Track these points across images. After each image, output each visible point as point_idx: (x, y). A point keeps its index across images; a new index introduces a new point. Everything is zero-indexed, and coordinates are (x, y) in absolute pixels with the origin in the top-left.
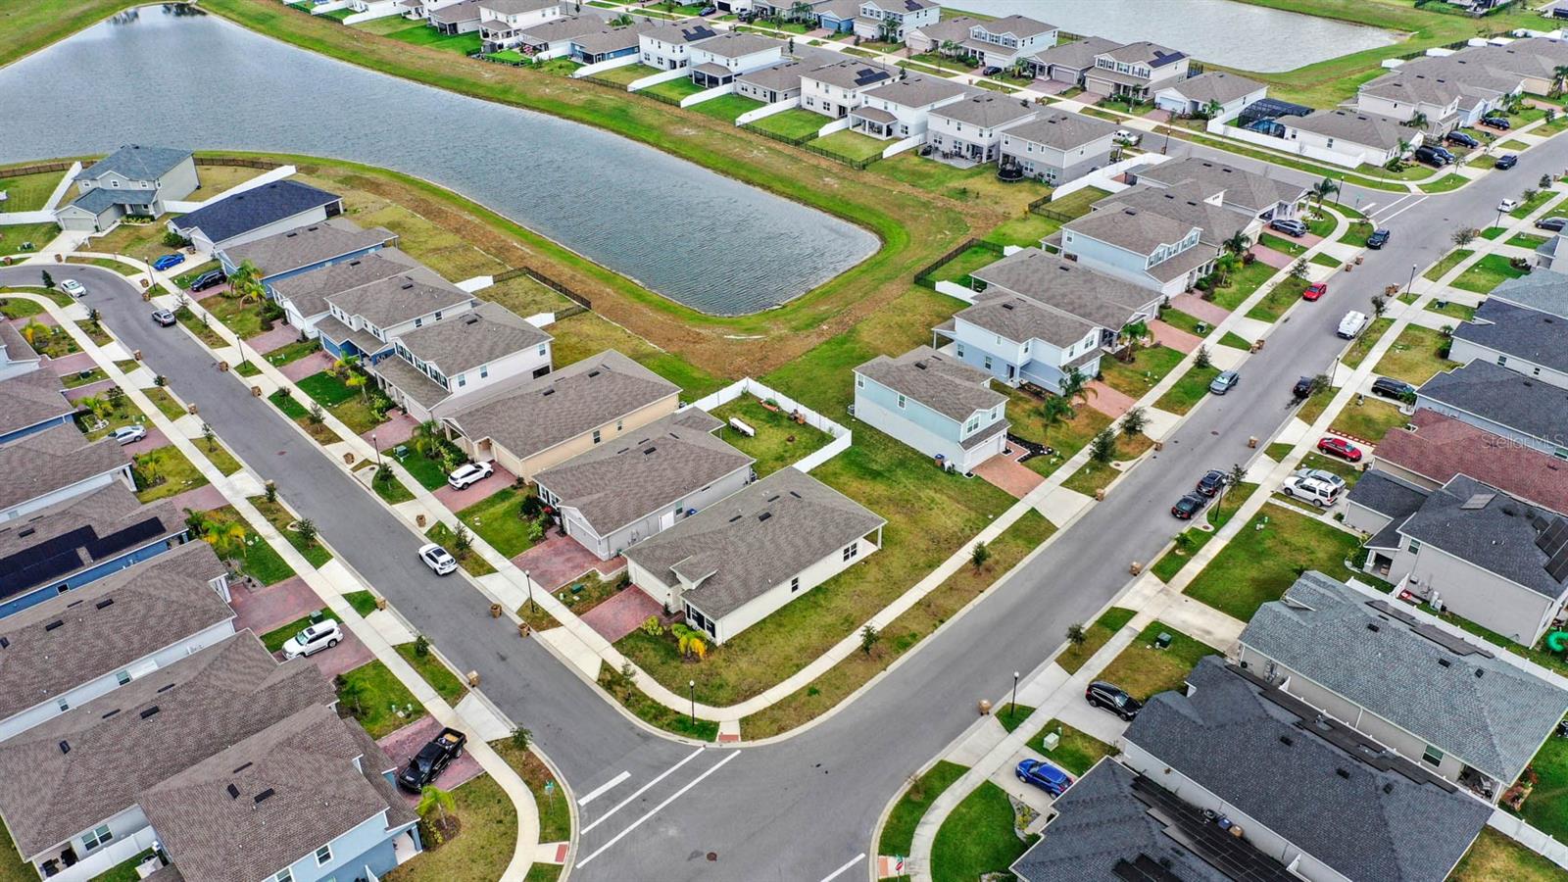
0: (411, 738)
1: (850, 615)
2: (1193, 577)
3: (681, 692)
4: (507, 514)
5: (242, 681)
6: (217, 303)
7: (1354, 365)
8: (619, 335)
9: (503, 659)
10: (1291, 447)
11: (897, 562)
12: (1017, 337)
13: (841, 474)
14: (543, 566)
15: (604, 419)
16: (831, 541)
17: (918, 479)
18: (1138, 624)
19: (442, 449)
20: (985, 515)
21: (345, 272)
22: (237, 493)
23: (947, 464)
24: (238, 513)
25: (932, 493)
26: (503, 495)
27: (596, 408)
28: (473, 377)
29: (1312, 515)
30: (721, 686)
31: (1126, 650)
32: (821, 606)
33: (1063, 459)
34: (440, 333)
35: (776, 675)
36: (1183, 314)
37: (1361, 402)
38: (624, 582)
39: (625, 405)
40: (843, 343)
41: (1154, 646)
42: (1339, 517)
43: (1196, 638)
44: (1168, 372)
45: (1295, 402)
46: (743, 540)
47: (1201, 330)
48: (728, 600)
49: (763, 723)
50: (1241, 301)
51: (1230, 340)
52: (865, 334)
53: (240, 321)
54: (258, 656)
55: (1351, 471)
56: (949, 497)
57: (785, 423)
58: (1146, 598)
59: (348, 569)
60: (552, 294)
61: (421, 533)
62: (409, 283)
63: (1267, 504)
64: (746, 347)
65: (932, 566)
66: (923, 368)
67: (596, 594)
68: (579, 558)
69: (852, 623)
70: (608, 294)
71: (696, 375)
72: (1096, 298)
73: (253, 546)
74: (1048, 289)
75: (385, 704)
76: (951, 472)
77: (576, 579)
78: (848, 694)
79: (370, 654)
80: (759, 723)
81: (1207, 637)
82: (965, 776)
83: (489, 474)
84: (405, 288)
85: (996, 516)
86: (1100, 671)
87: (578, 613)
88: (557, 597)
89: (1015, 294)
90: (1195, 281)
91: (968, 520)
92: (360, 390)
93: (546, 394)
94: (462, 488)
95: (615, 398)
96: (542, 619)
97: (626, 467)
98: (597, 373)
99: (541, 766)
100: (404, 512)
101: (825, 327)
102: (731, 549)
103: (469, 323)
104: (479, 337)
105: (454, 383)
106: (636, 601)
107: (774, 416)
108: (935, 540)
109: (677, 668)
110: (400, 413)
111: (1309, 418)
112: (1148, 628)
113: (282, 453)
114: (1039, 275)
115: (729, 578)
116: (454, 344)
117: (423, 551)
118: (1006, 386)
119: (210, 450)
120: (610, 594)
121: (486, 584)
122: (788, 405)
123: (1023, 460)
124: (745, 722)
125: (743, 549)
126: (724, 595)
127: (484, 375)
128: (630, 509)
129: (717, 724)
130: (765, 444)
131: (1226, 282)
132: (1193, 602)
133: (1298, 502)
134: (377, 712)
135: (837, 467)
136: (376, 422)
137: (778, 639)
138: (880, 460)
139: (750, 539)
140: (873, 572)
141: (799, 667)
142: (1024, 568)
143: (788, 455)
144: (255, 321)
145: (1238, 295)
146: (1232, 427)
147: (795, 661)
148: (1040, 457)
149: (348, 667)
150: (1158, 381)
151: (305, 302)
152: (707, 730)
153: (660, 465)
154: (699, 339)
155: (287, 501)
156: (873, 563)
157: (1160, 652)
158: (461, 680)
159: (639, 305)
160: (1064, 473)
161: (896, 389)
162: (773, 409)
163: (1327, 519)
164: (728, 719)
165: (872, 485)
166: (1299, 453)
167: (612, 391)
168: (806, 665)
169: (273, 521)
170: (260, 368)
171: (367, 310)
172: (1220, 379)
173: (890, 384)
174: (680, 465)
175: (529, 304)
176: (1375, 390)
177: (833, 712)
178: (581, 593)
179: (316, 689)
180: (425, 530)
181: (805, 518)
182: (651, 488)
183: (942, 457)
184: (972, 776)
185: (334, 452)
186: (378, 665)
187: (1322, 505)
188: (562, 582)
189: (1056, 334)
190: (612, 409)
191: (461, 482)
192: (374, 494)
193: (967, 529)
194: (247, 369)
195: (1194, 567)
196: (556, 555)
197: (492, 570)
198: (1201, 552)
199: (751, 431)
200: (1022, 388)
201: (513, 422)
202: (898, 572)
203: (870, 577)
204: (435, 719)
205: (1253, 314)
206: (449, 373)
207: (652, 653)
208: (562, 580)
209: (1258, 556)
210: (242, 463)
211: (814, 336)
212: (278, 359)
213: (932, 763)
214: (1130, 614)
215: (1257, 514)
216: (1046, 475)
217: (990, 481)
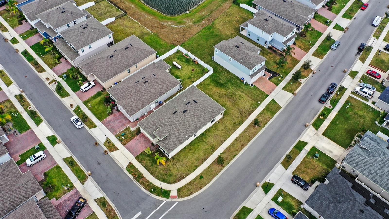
0: (69, 199)
1: (213, 145)
2: (326, 128)
3: (158, 178)
4: (100, 102)
5: (9, 185)
6: (4, 13)
7: (377, 38)
8: (136, 25)
9: (99, 164)
10: (357, 72)
11: (229, 123)
12: (269, 32)
13: (210, 85)
14: (112, 124)
15: (131, 66)
16: (207, 119)
17: (235, 87)
18: (308, 148)
19: (78, 76)
20: (258, 102)
21: (43, 3)
22: (11, 94)
23: (245, 82)
24: (11, 102)
25: (240, 93)
26: (99, 94)
27: (128, 61)
28: (87, 49)
29: (365, 102)
30: (171, 175)
31: (304, 159)
32: (203, 141)
33: (283, 78)
34: (74, 32)
35: (189, 170)
36: (322, 16)
37: (380, 53)
38: (138, 132)
39: (138, 60)
40: (209, 29)
41: (313, 158)
42: (374, 103)
43: (327, 154)
44: (317, 41)
45: (358, 53)
46: (177, 121)
47: (327, 23)
48: (173, 145)
49: (185, 191)
50: (340, 10)
51: (337, 27)
52: (217, 25)
53: (12, 20)
54: (15, 171)
55: (377, 83)
56: (246, 94)
57: (191, 63)
58: (311, 137)
59: (48, 126)
60: (114, 8)
61: (72, 110)
62: (63, 10)
63: (350, 97)
64: (178, 30)
65: (240, 123)
66: (238, 47)
67: (129, 136)
68: (124, 121)
69: (214, 148)
70: (133, 8)
71: (162, 42)
72: (295, 13)
73: (17, 116)
74: (278, 9)
75: (60, 184)
76: (246, 84)
77: (123, 130)
78: (213, 178)
79: (55, 163)
80: (184, 191)
81: (331, 154)
82: (252, 212)
83: (93, 86)
84: (62, 12)
85: (261, 102)
86: (295, 168)
87: (124, 144)
88: (117, 138)
89: (269, 14)
90: (326, 3)
91: (252, 104)
92: (51, 51)
93: (111, 57)
94: (85, 92)
95: (134, 57)
96: (112, 147)
97: (138, 89)
98: (128, 48)
99: (112, 209)
100: (66, 101)
101: (204, 22)
102: (173, 125)
103: (84, 29)
104: (87, 34)
105: (80, 51)
106: (143, 139)
107: (188, 60)
108: (241, 113)
109: (156, 167)
110: (64, 59)
111: (363, 60)
112: (311, 150)
113: (26, 77)
114: (275, 3)
115: (173, 137)
116: (79, 37)
117: (72, 119)
118: (264, 47)
119: (2, 76)
120: (134, 136)
121: (94, 132)
122: (192, 56)
123: (270, 79)
124: (179, 190)
125: (178, 125)
126: (171, 143)
127: (90, 48)
128: (139, 106)
129: (170, 191)
130: (185, 72)
131: (335, 3)
132: (326, 139)
133: (360, 96)
134: (58, 187)
135: (208, 82)
136: (56, 64)
137: (190, 155)
138: (223, 79)
139: (180, 121)
140: (221, 127)
141: (197, 167)
142: (270, 124)
143: (192, 76)
144: (16, 21)
145: (340, 8)
146: (338, 64)
147: (195, 165)
148: (275, 77)
149: (48, 168)
150: (314, 44)
151: (31, 16)
152: (166, 194)
153: (149, 87)
154: (163, 27)
155: (28, 97)
156: (221, 123)
157: (315, 160)
158: (85, 173)
159: (143, 13)
160: (283, 84)
161: (229, 55)
162: (187, 57)
163: (369, 103)
164: (173, 188)
165: (220, 89)
166: (359, 75)
167: (133, 54)
168: (199, 166)
169: (23, 106)
170: (18, 40)
171: (50, 21)
172: (334, 45)
173: (226, 53)
174: (157, 87)
175: (106, 13)
176: (385, 49)
177: (208, 186)
178: (125, 136)
179: (35, 186)
180: (73, 109)
181: (198, 111)
182: (147, 97)
183: (243, 79)
184: (254, 213)
185: (43, 76)
186: (58, 167)
187: (368, 97)
188: (119, 131)
189: (282, 31)
190: (133, 61)
191: (84, 90)
192: (56, 94)
193: (251, 108)
194: (14, 41)
195: (326, 124)
196: (116, 120)
197: (95, 126)
198: (328, 117)
199: (180, 67)
200: (269, 48)
201: (100, 68)
202: (229, 127)
203: (220, 129)
204: (77, 190)
205: (344, 16)
206: (78, 48)
207: (148, 161)
208: (118, 130)
209: (347, 119)
210: (13, 81)
211: (200, 25)
212: (24, 37)
213: (240, 207)
214: (306, 143)
215: (346, 101)
216: (277, 85)
217: (259, 88)
